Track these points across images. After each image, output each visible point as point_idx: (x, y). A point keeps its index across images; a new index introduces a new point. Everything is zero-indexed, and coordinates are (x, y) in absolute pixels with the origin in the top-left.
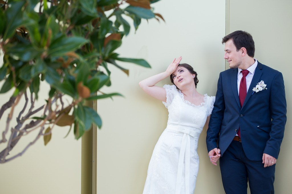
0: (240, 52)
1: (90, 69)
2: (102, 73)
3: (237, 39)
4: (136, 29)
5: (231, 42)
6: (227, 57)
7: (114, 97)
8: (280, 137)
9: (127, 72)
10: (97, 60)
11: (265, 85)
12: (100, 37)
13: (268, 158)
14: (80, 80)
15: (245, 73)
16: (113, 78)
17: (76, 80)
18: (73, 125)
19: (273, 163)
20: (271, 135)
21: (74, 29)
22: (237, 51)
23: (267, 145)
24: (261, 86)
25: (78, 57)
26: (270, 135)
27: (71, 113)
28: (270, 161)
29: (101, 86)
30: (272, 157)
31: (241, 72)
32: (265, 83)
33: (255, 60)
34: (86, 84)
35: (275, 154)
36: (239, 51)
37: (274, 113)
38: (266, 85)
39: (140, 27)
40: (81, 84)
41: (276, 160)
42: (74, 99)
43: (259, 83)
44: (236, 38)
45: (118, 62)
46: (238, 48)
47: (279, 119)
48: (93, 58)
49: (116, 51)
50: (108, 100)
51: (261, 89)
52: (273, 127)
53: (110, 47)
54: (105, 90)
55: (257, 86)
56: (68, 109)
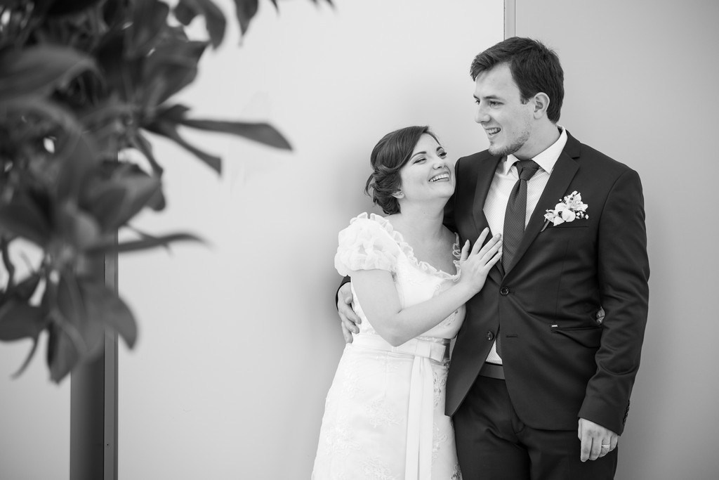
0: (532, 104)
1: (97, 156)
2: (136, 170)
3: (527, 66)
4: (244, 29)
5: (503, 74)
6: (486, 118)
7: (178, 248)
8: (628, 367)
9: (215, 163)
10: (118, 127)
11: (584, 207)
12: (130, 53)
13: (590, 433)
14: (65, 191)
15: (527, 168)
16: (172, 187)
17: (53, 192)
18: (44, 338)
19: (607, 448)
20: (600, 359)
21: (45, 26)
22: (523, 103)
23: (589, 392)
24: (570, 209)
25: (57, 114)
26: (598, 361)
27: (36, 299)
28: (598, 443)
29: (136, 209)
30: (603, 430)
31: (515, 164)
32: (584, 201)
33: (560, 131)
34: (85, 207)
35: (614, 419)
36: (528, 104)
37: (611, 292)
38: (586, 206)
39: (256, 23)
40: (69, 207)
41: (616, 439)
42: (46, 251)
43: (567, 199)
44: (524, 61)
45: (186, 133)
46: (526, 96)
47: (623, 312)
48: (108, 120)
49: (180, 98)
50: (158, 255)
51: (570, 217)
52: (606, 334)
53: (159, 84)
54: (147, 222)
55: (559, 207)
56: (29, 286)
